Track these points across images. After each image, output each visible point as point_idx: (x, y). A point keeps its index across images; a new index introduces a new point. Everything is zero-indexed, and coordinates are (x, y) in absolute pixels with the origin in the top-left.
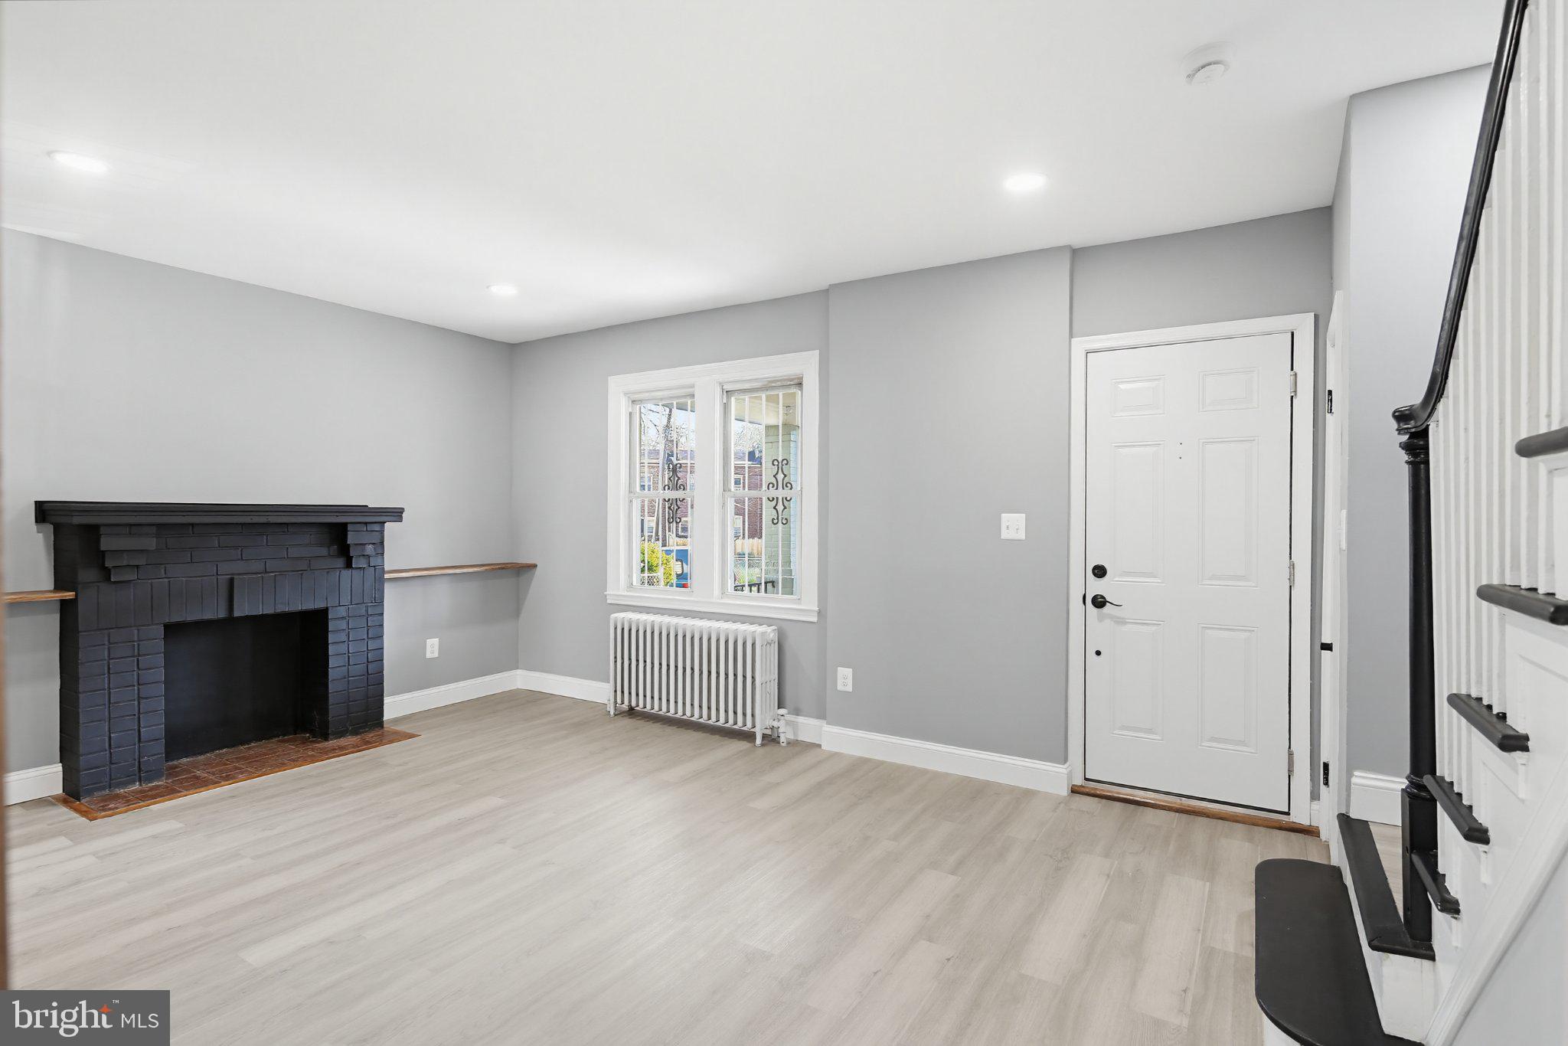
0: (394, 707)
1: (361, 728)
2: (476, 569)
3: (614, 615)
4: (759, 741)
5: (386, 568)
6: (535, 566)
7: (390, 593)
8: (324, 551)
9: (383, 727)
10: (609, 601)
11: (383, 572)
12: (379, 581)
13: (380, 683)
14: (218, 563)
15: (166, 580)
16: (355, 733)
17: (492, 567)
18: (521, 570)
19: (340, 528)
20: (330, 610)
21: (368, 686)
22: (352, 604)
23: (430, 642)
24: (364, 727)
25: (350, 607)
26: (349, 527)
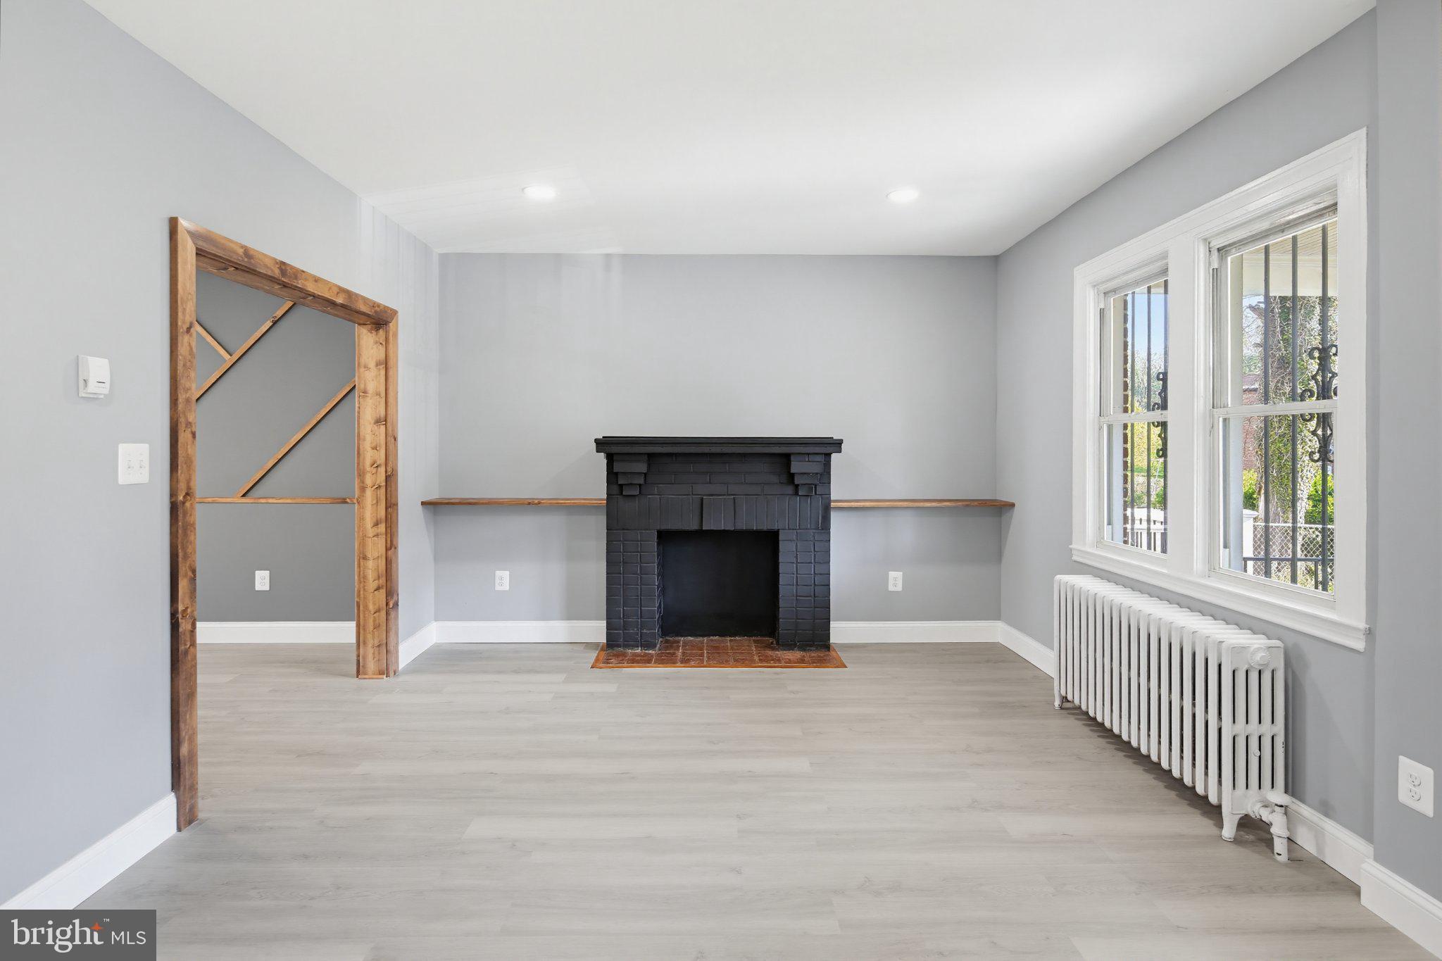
0: (841, 631)
1: (808, 645)
2: (934, 504)
3: (1058, 577)
4: (1229, 831)
5: (833, 497)
6: (1013, 505)
7: (837, 522)
8: (774, 479)
9: (829, 650)
10: (1075, 558)
11: (829, 501)
12: (827, 509)
13: (827, 607)
14: (693, 485)
15: (658, 497)
16: (803, 648)
17: (967, 503)
18: (999, 509)
19: (786, 458)
20: (781, 532)
21: (815, 607)
22: (800, 529)
23: (892, 574)
24: (811, 646)
25: (798, 531)
26: (792, 458)
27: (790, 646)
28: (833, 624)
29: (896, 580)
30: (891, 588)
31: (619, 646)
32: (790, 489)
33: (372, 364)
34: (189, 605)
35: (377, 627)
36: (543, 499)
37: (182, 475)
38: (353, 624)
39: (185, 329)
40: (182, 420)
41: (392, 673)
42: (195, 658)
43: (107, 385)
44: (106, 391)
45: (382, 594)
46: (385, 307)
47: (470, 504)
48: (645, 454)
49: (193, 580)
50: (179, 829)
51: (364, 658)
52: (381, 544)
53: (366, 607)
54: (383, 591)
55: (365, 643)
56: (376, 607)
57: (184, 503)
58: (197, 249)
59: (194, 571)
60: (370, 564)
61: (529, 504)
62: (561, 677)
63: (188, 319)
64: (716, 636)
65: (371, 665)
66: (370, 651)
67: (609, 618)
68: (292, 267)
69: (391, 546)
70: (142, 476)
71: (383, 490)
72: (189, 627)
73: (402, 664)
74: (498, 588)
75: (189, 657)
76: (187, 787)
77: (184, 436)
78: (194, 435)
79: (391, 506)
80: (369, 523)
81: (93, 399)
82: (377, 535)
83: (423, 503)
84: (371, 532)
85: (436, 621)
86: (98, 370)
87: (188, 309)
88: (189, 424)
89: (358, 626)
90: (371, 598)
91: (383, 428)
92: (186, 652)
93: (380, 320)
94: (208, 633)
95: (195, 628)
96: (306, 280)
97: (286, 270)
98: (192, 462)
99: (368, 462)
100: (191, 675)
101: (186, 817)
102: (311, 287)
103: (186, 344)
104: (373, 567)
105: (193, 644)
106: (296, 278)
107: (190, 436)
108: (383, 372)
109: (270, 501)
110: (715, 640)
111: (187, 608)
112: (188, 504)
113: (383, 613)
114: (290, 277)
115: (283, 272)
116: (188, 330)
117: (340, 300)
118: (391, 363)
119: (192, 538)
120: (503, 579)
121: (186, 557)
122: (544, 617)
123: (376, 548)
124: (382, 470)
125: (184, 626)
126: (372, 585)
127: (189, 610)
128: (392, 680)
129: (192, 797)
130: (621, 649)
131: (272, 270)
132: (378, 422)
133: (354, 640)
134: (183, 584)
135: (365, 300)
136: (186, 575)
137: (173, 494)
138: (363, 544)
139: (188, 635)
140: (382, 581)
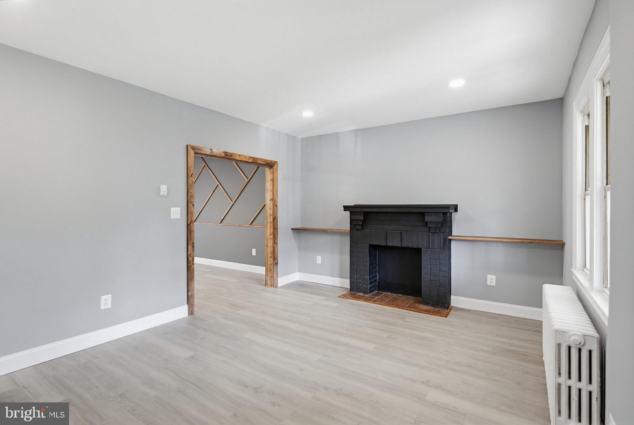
1: (436, 304)
6: (564, 244)
8: (418, 224)
9: (447, 309)
11: (451, 236)
12: (449, 240)
14: (384, 226)
15: (370, 230)
16: (433, 305)
18: (557, 246)
19: (423, 214)
20: (422, 249)
21: (439, 287)
22: (432, 248)
23: (489, 276)
24: (438, 305)
25: (431, 249)
26: (425, 214)
27: (426, 304)
28: (452, 297)
29: (491, 280)
30: (489, 283)
31: (354, 291)
32: (426, 229)
33: (269, 181)
34: (192, 253)
35: (271, 270)
36: (328, 229)
37: (189, 217)
38: (264, 268)
39: (190, 175)
40: (189, 201)
41: (275, 287)
42: (194, 268)
43: (166, 192)
44: (166, 194)
45: (272, 259)
46: (271, 161)
47: (305, 230)
48: (362, 212)
49: (193, 246)
50: (188, 315)
51: (267, 280)
52: (272, 241)
53: (268, 263)
54: (272, 258)
55: (267, 275)
56: (270, 263)
57: (190, 224)
58: (194, 152)
59: (193, 244)
60: (269, 248)
61: (324, 231)
62: (324, 298)
63: (191, 173)
64: (401, 294)
65: (269, 283)
66: (269, 278)
67: (350, 279)
68: (230, 153)
69: (275, 242)
70: (178, 217)
71: (272, 223)
72: (192, 259)
73: (279, 286)
74: (317, 262)
75: (192, 268)
76: (191, 304)
77: (190, 205)
78: (193, 205)
79: (275, 229)
80: (268, 235)
81: (163, 196)
82: (270, 239)
83: (292, 229)
84: (269, 238)
85: (299, 272)
86: (164, 189)
87: (191, 170)
88: (191, 202)
89: (266, 268)
90: (269, 260)
91: (272, 202)
92: (191, 266)
93: (271, 165)
94: (197, 260)
95: (194, 259)
96: (236, 156)
97: (227, 154)
98: (192, 213)
99: (268, 214)
100: (192, 273)
101: (191, 312)
102: (237, 158)
103: (191, 180)
104: (270, 249)
105: (193, 264)
106: (231, 156)
107: (192, 205)
108: (272, 183)
109: (256, 226)
110: (400, 296)
111: (191, 254)
112: (191, 225)
113: (272, 265)
114: (229, 156)
115: (226, 155)
116: (191, 176)
117: (250, 161)
118: (275, 180)
119: (193, 234)
120: (319, 259)
121: (190, 239)
122: (332, 276)
123: (270, 243)
124: (272, 217)
125: (190, 259)
126: (269, 256)
127: (192, 254)
128: (275, 289)
129: (192, 307)
130: (355, 292)
131: (222, 155)
132: (271, 200)
133: (265, 274)
134: (190, 247)
135: (262, 160)
136: (191, 245)
137: (187, 222)
138: (267, 242)
139: (191, 262)
140: (272, 255)
